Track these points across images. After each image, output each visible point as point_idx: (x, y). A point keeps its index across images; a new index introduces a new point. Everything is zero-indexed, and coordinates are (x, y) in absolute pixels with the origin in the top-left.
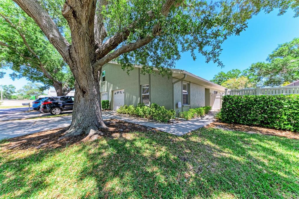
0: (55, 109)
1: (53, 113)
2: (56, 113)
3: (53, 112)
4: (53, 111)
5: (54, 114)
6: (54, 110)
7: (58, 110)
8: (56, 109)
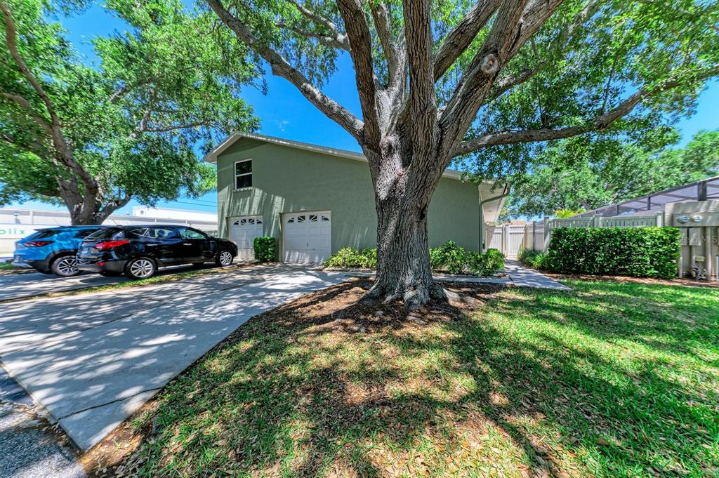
0: (139, 263)
1: (133, 272)
2: (140, 274)
3: (134, 269)
4: (133, 266)
5: (136, 275)
6: (135, 263)
7: (147, 264)
8: (142, 261)
